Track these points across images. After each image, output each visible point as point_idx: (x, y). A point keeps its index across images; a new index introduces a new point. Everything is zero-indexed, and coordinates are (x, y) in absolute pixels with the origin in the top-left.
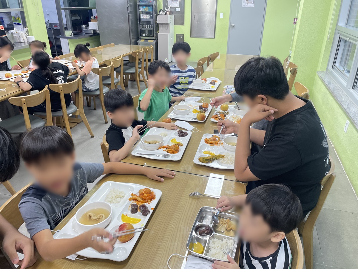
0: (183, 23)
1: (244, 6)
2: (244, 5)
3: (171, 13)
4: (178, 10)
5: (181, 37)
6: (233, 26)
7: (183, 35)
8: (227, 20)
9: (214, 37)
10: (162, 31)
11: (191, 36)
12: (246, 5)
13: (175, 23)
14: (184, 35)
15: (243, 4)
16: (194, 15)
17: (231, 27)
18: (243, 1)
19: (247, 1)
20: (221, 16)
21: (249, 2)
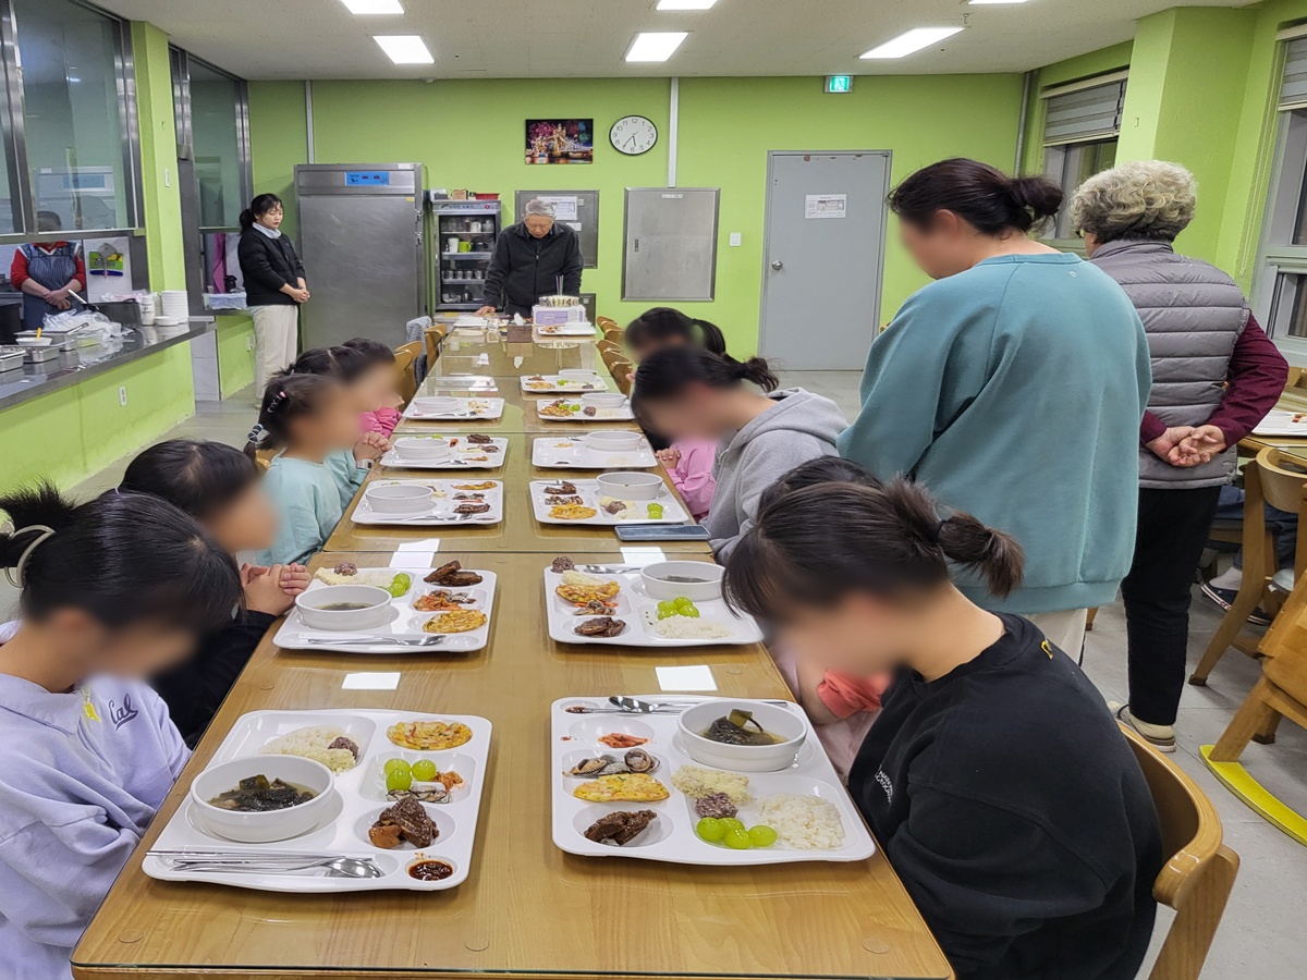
1: (813, 216)
2: (810, 213)
6: (776, 268)
8: (758, 254)
9: (713, 296)
12: (820, 211)
14: (594, 294)
15: (808, 210)
17: (771, 269)
18: (807, 204)
19: (821, 202)
20: (735, 239)
21: (828, 204)
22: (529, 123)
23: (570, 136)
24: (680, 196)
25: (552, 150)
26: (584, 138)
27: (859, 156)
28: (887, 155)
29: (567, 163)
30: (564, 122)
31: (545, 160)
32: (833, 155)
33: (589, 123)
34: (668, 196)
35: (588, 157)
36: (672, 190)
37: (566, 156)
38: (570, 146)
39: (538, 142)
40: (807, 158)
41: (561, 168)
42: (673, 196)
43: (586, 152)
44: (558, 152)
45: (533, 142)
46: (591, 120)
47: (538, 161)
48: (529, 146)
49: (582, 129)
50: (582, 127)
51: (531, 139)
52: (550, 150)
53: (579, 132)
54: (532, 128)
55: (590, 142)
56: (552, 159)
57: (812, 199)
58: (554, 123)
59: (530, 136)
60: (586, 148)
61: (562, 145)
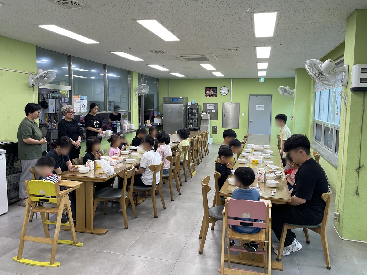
0: (217, 119)
1: (258, 109)
3: (209, 113)
4: (214, 111)
5: (215, 128)
6: (251, 121)
7: (217, 127)
8: (247, 118)
9: (239, 127)
10: (203, 124)
11: (222, 127)
13: (212, 119)
16: (225, 115)
17: (249, 121)
18: (256, 107)
19: (259, 106)
20: (243, 114)
21: (261, 107)
22: (206, 88)
23: (213, 91)
25: (210, 94)
26: (215, 91)
27: (266, 96)
28: (271, 96)
30: (212, 88)
31: (208, 96)
32: (261, 96)
33: (216, 88)
35: (216, 96)
36: (231, 103)
37: (212, 96)
38: (213, 93)
39: (207, 92)
40: (256, 96)
41: (211, 98)
48: (206, 93)
49: (215, 90)
52: (209, 94)
54: (207, 89)
55: (216, 93)
56: (210, 96)
57: (257, 105)
58: (210, 88)
59: (206, 91)
60: (216, 94)
61: (212, 93)
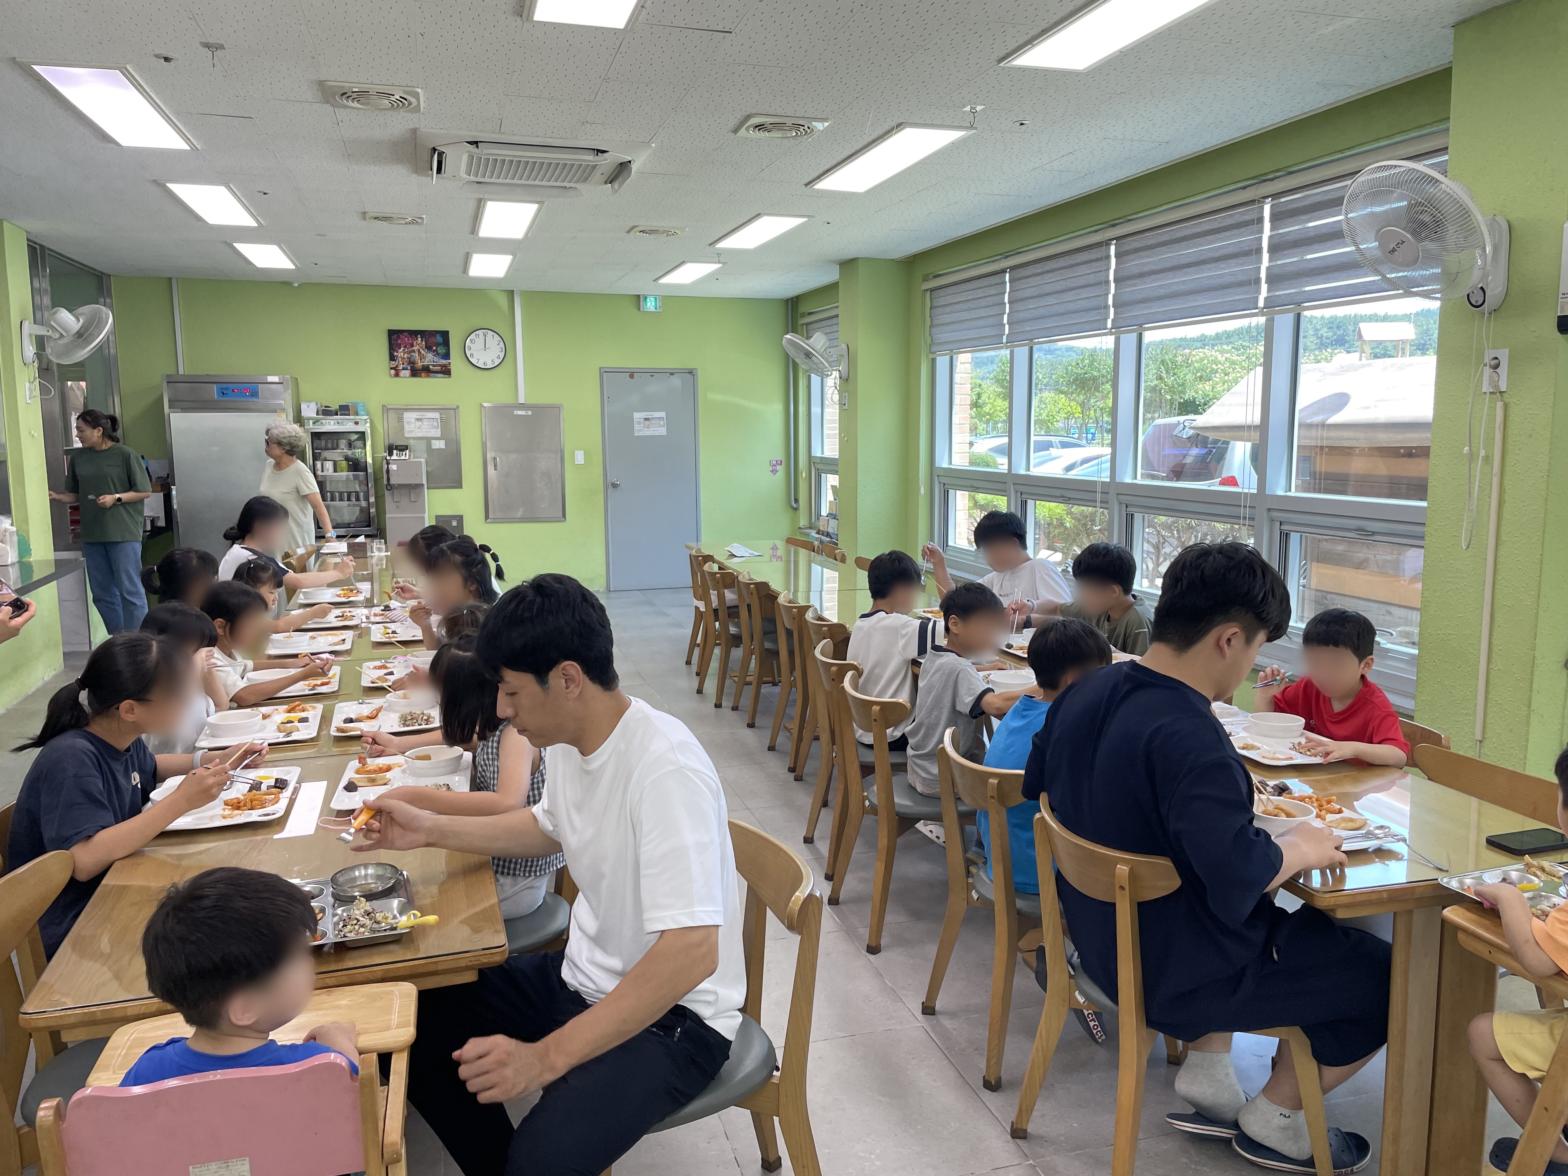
0: (458, 484)
1: (641, 434)
2: (639, 431)
3: (417, 453)
4: (439, 445)
5: (454, 523)
6: (615, 486)
7: (460, 518)
8: (598, 472)
9: (563, 515)
10: (398, 507)
11: (487, 517)
12: (646, 429)
13: (437, 482)
14: (462, 516)
15: (636, 427)
16: (495, 459)
17: (610, 486)
18: (636, 420)
19: (646, 419)
20: (579, 458)
21: (653, 422)
22: (391, 333)
23: (429, 348)
24: (530, 413)
25: (414, 363)
26: (441, 350)
28: (693, 373)
29: (428, 376)
30: (423, 333)
31: (407, 373)
32: (652, 373)
33: (445, 335)
34: (520, 413)
35: (446, 371)
36: (522, 406)
37: (427, 371)
38: (430, 359)
39: (400, 353)
40: (632, 375)
41: (424, 382)
42: (523, 413)
43: (444, 366)
44: (420, 364)
45: (396, 354)
46: (447, 332)
47: (403, 373)
48: (392, 358)
49: (440, 342)
50: (439, 339)
51: (394, 350)
52: (412, 363)
53: (438, 345)
54: (395, 338)
55: (447, 356)
56: (415, 373)
57: (638, 416)
58: (414, 334)
59: (393, 347)
60: (444, 362)
61: (422, 358)
